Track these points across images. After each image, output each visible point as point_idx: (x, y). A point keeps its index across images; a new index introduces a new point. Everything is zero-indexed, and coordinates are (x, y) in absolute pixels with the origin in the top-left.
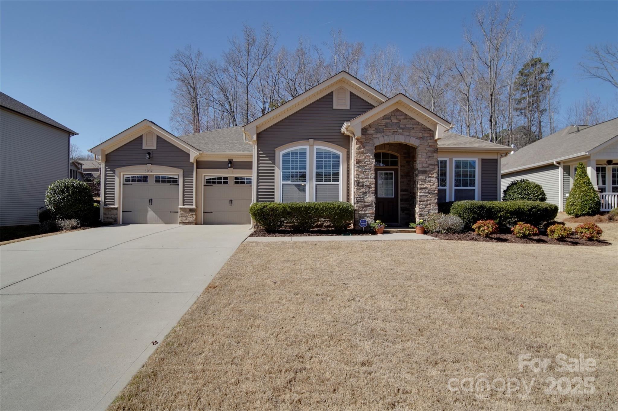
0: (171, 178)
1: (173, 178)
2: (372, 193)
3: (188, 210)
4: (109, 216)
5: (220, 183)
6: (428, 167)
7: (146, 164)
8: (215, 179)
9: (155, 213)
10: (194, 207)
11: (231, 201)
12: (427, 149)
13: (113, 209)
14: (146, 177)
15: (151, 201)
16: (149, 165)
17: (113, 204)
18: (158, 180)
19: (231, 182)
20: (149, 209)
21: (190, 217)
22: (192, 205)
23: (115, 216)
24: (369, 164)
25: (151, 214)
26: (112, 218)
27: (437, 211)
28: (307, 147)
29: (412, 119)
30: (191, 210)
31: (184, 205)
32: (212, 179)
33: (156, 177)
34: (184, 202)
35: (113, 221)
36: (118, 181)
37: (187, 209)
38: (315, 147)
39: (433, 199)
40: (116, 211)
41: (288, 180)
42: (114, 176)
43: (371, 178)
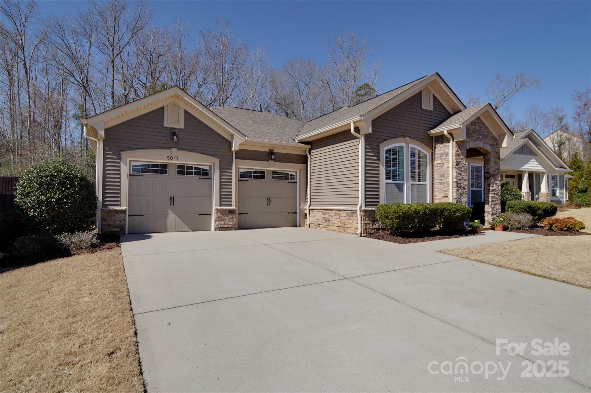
0: (199, 169)
1: (203, 169)
2: (466, 194)
3: (227, 212)
4: (111, 223)
5: (257, 177)
6: (495, 171)
7: (170, 148)
8: (251, 172)
9: (178, 217)
10: (233, 207)
11: (269, 200)
12: (495, 155)
13: (117, 211)
14: (165, 166)
15: (172, 199)
16: (174, 150)
17: (118, 205)
18: (182, 170)
19: (268, 177)
20: (170, 211)
21: (229, 222)
22: (231, 205)
23: (122, 223)
24: (463, 167)
25: (172, 218)
26: (117, 227)
27: (501, 211)
28: (404, 145)
29: (487, 127)
30: (231, 212)
31: (221, 205)
32: (248, 172)
33: (180, 167)
34: (221, 202)
35: (118, 230)
36: (125, 170)
37: (225, 210)
38: (410, 145)
39: (498, 199)
40: (122, 215)
41: (390, 179)
42: (119, 163)
43: (465, 180)
